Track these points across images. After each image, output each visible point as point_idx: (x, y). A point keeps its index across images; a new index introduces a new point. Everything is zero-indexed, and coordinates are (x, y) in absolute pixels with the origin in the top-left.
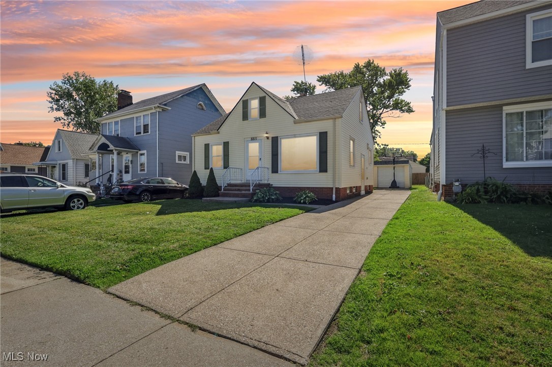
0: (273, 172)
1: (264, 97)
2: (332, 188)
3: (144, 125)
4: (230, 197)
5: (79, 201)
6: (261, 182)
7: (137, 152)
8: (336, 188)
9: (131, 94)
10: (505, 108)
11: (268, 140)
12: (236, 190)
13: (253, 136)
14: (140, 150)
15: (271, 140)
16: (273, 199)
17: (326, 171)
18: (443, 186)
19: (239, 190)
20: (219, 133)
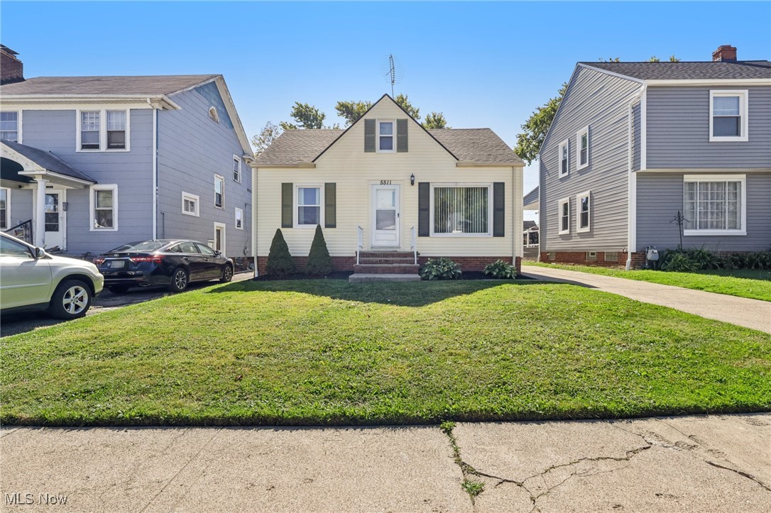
0: (420, 235)
1: (406, 121)
2: (512, 258)
3: (110, 133)
4: (376, 273)
5: (77, 291)
6: (398, 250)
7: (87, 187)
8: (517, 258)
9: (18, 58)
10: (685, 176)
11: (412, 187)
12: (380, 262)
13: (384, 179)
14: (96, 183)
15: (417, 187)
16: (459, 274)
17: (503, 235)
18: (632, 253)
19: (387, 262)
20: (315, 166)
